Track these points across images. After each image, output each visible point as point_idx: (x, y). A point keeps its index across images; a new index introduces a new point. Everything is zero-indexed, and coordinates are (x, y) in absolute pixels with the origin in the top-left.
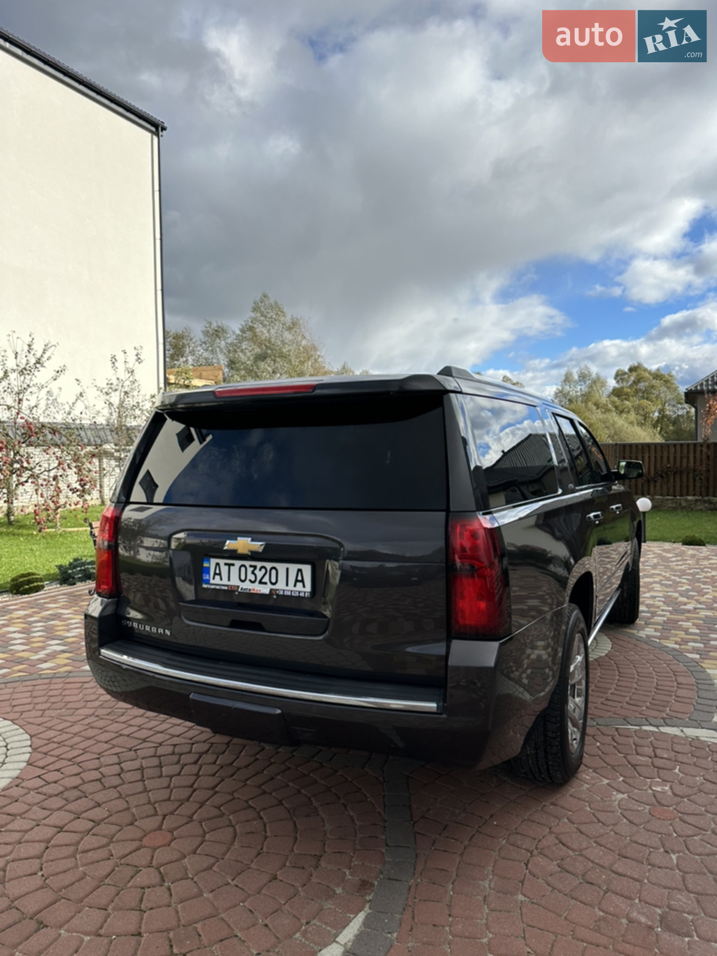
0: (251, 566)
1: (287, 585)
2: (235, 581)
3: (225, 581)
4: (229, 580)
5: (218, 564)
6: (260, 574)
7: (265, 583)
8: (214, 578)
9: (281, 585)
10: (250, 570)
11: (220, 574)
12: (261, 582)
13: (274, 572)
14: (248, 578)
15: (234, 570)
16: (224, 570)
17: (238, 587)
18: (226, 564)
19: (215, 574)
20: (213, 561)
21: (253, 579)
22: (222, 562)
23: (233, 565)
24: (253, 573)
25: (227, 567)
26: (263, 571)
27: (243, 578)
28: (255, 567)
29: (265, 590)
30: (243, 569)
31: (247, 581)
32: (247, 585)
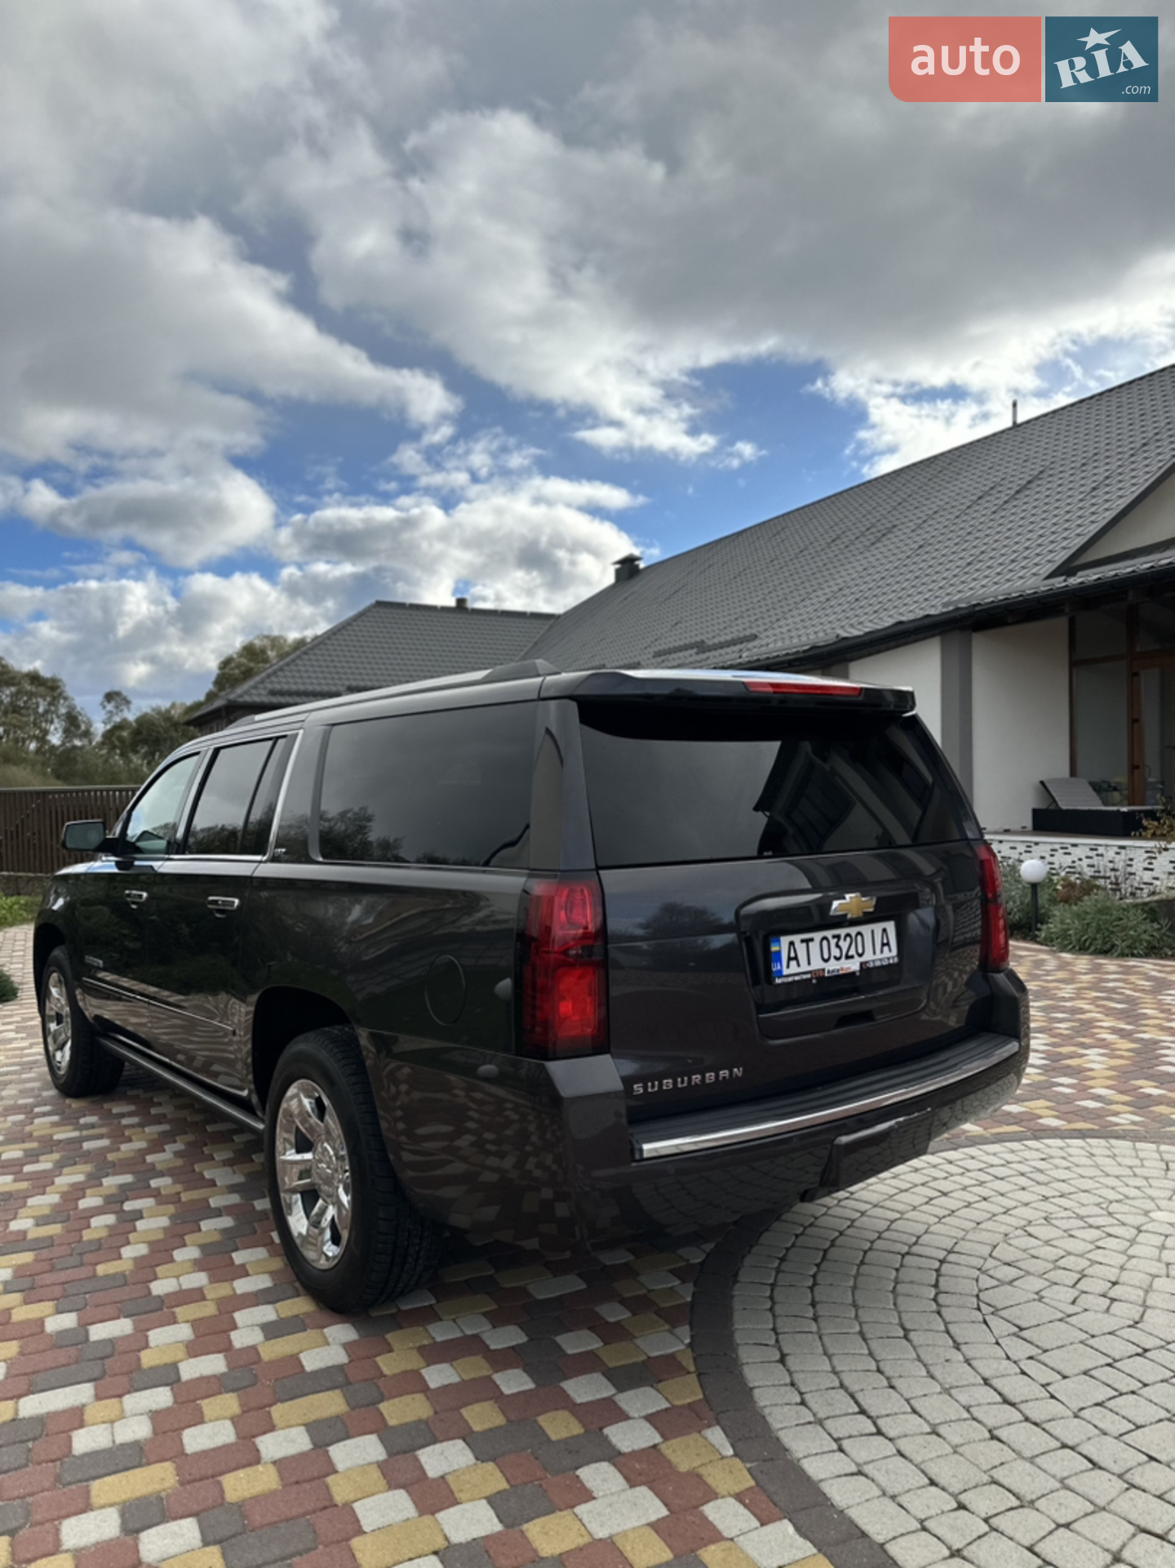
0: (834, 937)
1: (874, 953)
2: (817, 964)
3: (804, 967)
4: (809, 963)
5: (792, 943)
6: (844, 945)
7: (852, 957)
8: (788, 966)
9: (868, 956)
10: (833, 942)
11: (796, 958)
12: (848, 957)
13: (859, 938)
14: (833, 954)
15: (814, 947)
16: (801, 949)
17: (823, 970)
18: (802, 941)
19: (790, 959)
20: (785, 940)
21: (838, 955)
22: (796, 938)
23: (812, 940)
24: (837, 946)
25: (804, 945)
26: (848, 939)
27: (826, 957)
28: (838, 937)
29: (854, 966)
30: (825, 943)
31: (832, 959)
32: (833, 966)
